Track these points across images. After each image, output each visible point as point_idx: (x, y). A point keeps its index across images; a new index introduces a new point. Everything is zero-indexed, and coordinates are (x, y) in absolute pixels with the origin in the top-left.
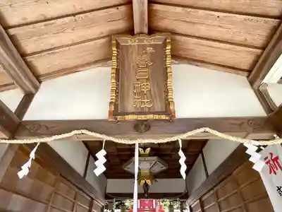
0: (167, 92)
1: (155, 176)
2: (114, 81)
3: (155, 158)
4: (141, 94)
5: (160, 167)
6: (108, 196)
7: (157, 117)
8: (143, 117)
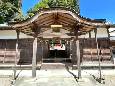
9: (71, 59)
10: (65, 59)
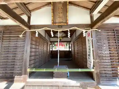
0: (67, 17)
1: (63, 37)
2: (52, 13)
3: (63, 33)
4: (60, 17)
5: (64, 35)
6: (51, 42)
7: (64, 24)
8: (60, 24)
9: (92, 70)
10: (80, 70)
